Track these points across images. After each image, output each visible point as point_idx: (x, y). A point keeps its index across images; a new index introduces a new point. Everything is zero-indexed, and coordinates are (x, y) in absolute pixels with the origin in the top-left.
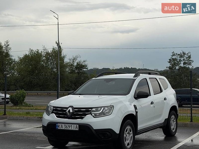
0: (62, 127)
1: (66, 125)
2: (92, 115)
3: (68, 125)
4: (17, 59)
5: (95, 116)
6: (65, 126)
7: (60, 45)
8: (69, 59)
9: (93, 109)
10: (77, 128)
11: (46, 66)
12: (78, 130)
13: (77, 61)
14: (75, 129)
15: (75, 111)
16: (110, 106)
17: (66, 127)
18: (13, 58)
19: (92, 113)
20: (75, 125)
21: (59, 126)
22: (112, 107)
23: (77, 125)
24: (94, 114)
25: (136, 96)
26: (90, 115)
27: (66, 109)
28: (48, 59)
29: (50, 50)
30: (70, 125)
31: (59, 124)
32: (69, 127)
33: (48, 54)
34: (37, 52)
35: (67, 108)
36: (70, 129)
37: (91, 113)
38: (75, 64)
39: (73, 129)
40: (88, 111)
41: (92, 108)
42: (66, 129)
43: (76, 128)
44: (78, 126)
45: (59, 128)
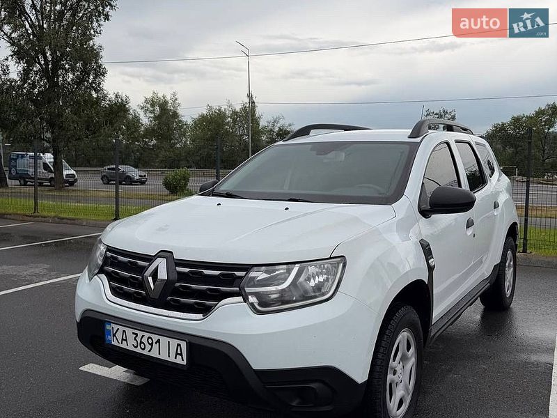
0: (126, 340)
1: (140, 334)
2: (246, 300)
3: (147, 335)
4: (190, 122)
5: (259, 305)
6: (135, 339)
7: (254, 99)
8: (268, 122)
9: (252, 274)
10: (181, 354)
11: (232, 132)
12: (184, 363)
13: (279, 125)
14: (172, 359)
15: (179, 273)
16: (331, 258)
17: (141, 342)
18: (184, 119)
19: (248, 290)
20: (174, 342)
21: (114, 335)
22: (338, 263)
23: (179, 342)
24: (256, 294)
25: (427, 207)
26: (240, 299)
27: (146, 264)
28: (235, 121)
29: (238, 108)
30: (155, 338)
31: (115, 327)
32: (152, 344)
33: (234, 113)
34: (219, 110)
35: (150, 259)
36: (154, 354)
37: (242, 289)
38: (277, 129)
39: (164, 356)
40: (231, 280)
41: (247, 268)
42: (138, 350)
43: (177, 354)
44: (184, 345)
45: (115, 343)
